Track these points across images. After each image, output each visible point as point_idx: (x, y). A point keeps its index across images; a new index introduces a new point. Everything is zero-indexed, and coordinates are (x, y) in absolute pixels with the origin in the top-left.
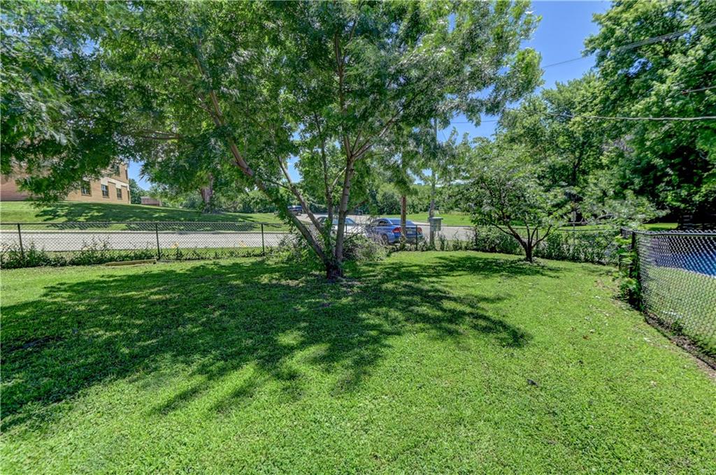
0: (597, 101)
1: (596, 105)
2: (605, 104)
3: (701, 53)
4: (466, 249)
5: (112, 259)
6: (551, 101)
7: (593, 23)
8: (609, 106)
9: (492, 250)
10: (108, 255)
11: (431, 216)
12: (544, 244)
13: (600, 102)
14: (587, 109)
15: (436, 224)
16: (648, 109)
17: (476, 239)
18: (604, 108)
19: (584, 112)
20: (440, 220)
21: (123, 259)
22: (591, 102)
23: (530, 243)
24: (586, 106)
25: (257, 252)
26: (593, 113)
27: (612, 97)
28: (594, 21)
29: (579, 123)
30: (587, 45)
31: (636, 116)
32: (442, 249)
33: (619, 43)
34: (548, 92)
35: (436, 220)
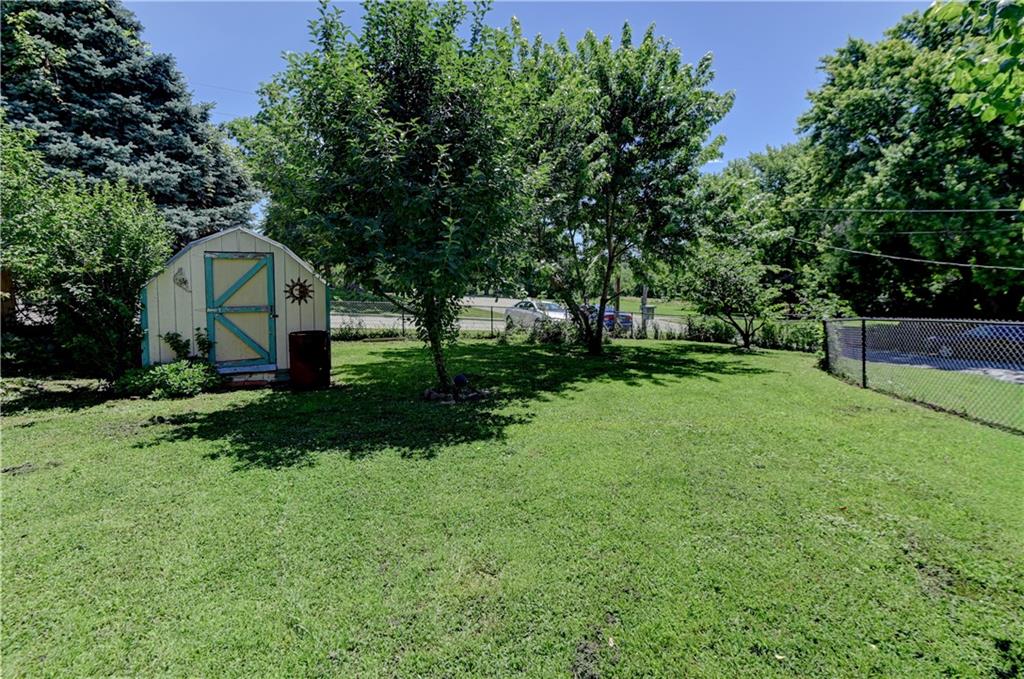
0: (812, 181)
1: (811, 185)
2: (820, 186)
3: (910, 150)
4: (680, 338)
5: (365, 336)
6: (760, 168)
7: (806, 101)
8: (824, 189)
9: (707, 340)
10: (361, 332)
11: (644, 303)
12: (759, 334)
13: (816, 183)
14: (801, 189)
15: (648, 313)
16: (860, 201)
17: (690, 329)
18: (819, 189)
19: (798, 192)
20: (653, 309)
21: (374, 337)
22: (806, 181)
23: (747, 332)
24: (800, 185)
25: (487, 334)
26: (808, 193)
27: (827, 180)
28: (808, 98)
29: (793, 205)
30: (800, 123)
31: (849, 208)
32: (656, 338)
33: (832, 125)
34: (757, 157)
35: (649, 309)
